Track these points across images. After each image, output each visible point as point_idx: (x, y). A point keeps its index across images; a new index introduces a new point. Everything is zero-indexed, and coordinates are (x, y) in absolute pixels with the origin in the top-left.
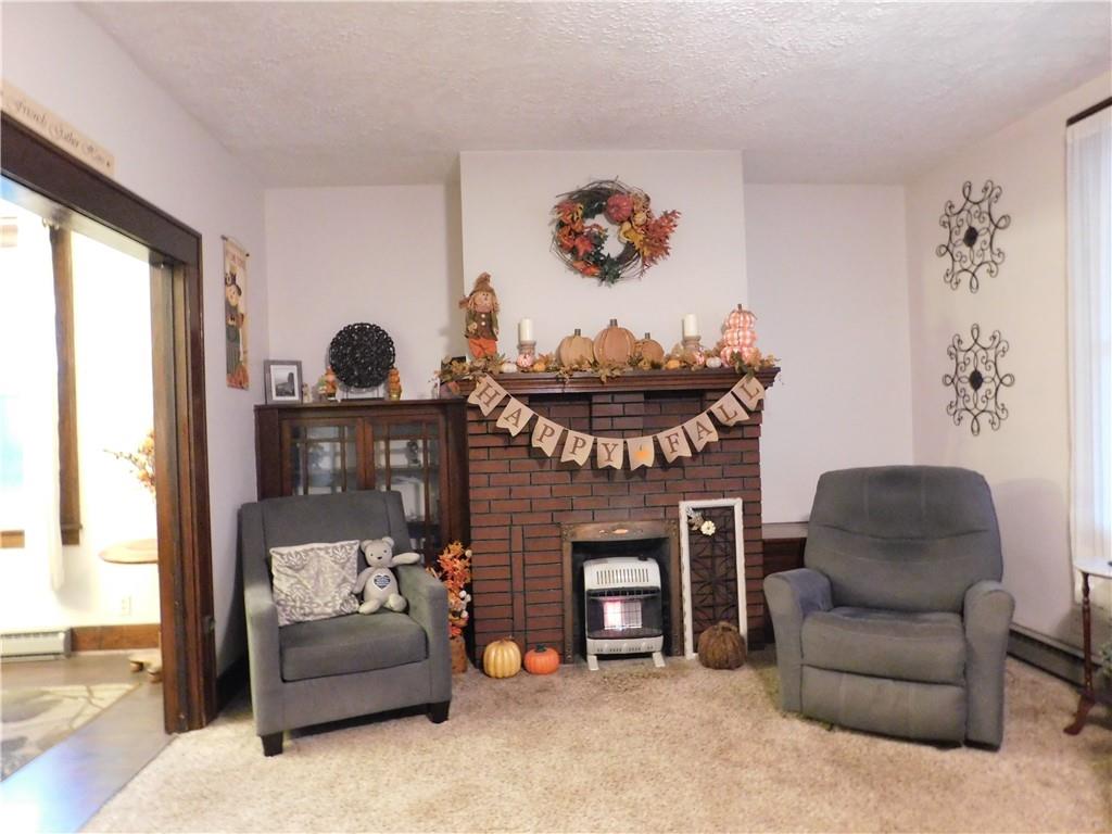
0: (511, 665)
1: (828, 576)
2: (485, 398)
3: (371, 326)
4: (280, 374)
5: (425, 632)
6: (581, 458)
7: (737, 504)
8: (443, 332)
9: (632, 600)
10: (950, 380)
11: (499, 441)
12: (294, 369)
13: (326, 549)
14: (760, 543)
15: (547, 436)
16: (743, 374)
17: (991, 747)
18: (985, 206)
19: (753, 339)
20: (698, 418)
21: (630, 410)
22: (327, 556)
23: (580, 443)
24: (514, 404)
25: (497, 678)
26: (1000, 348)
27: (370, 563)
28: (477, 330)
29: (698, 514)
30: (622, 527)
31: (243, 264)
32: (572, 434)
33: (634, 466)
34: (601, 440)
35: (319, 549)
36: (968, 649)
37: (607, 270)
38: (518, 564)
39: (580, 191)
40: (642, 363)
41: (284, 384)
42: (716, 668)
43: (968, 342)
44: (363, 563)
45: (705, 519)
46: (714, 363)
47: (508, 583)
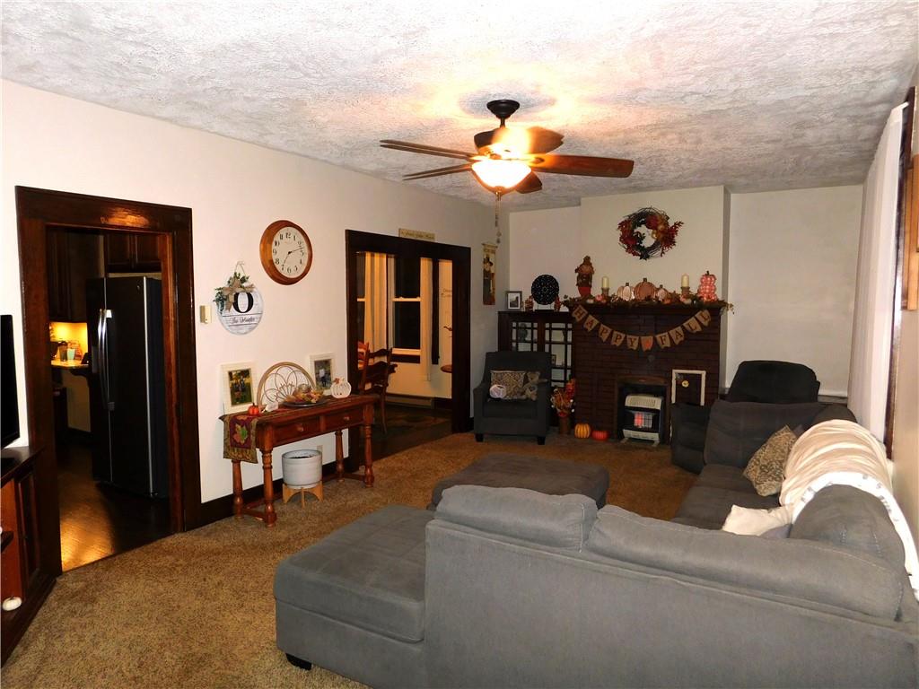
0: (585, 434)
2: (579, 314)
4: (512, 297)
6: (619, 343)
7: (703, 373)
9: (648, 414)
12: (518, 295)
13: (512, 374)
15: (604, 333)
20: (676, 329)
22: (512, 376)
23: (619, 337)
24: (591, 318)
25: (578, 438)
27: (529, 381)
28: (581, 283)
29: (681, 377)
30: (642, 379)
31: (494, 252)
32: (615, 333)
33: (643, 349)
34: (628, 336)
35: (509, 373)
37: (645, 254)
41: (514, 302)
44: (526, 380)
45: (685, 379)
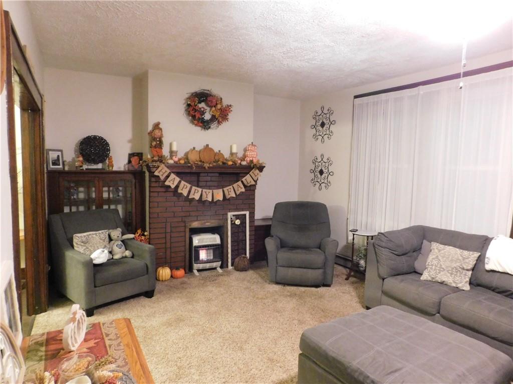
0: (168, 275)
1: (279, 238)
2: (161, 173)
3: (99, 137)
5: (147, 265)
6: (197, 197)
7: (247, 213)
8: (130, 141)
9: (208, 249)
10: (313, 171)
11: (163, 190)
13: (96, 234)
14: (254, 227)
15: (185, 188)
16: (253, 168)
17: (329, 286)
18: (328, 116)
19: (257, 155)
20: (238, 183)
21: (213, 179)
22: (97, 237)
23: (196, 191)
24: (173, 176)
25: (162, 281)
26: (330, 163)
27: (113, 238)
28: (156, 145)
29: (235, 217)
30: (207, 222)
32: (194, 188)
33: (215, 200)
34: (204, 190)
35: (93, 234)
36: (326, 258)
37: (205, 125)
38: (168, 237)
39: (196, 93)
40: (219, 162)
41: (55, 160)
42: (241, 271)
43: (319, 160)
45: (237, 219)
46: (244, 163)
47: (164, 245)
